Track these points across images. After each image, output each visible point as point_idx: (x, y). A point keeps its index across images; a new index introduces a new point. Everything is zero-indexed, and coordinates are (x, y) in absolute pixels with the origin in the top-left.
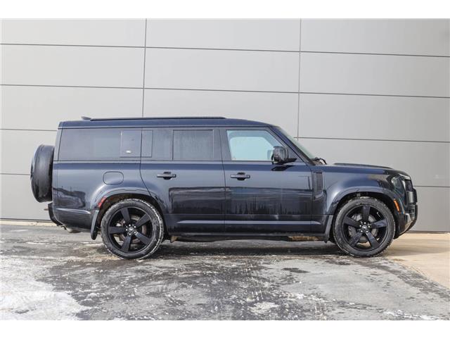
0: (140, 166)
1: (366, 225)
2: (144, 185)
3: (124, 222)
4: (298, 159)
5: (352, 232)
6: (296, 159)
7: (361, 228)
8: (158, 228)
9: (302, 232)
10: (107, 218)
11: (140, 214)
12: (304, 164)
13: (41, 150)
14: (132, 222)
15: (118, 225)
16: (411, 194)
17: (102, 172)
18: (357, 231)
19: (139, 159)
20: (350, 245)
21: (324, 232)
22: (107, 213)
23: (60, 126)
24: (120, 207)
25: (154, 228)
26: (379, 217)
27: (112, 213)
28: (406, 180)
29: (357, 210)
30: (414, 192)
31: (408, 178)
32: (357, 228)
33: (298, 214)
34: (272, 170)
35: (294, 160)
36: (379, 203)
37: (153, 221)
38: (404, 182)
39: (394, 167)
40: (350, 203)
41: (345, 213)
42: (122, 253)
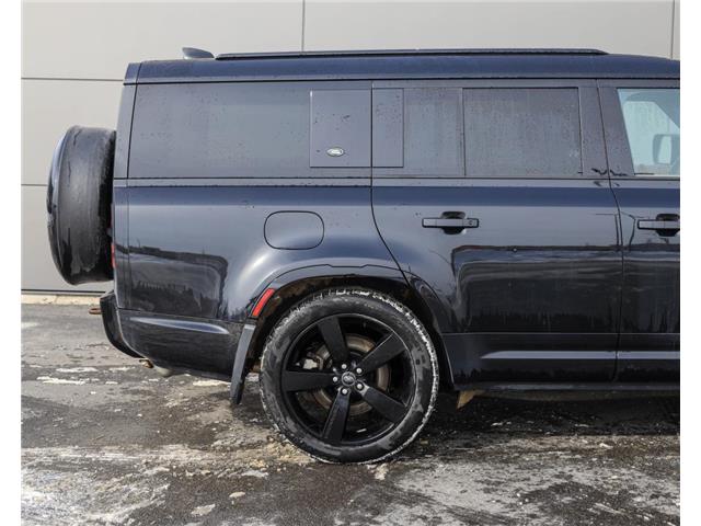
0: (370, 194)
2: (386, 250)
3: (326, 355)
8: (428, 374)
10: (279, 345)
11: (374, 333)
13: (75, 142)
14: (352, 357)
15: (310, 364)
17: (260, 211)
19: (367, 173)
22: (279, 331)
23: (128, 75)
24: (316, 316)
25: (417, 375)
27: (292, 332)
37: (414, 355)
42: (322, 446)
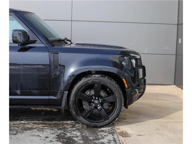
1: (98, 99)
4: (38, 41)
5: (86, 106)
6: (36, 41)
7: (93, 102)
9: (42, 105)
12: (43, 45)
16: (141, 71)
18: (90, 105)
20: (84, 117)
21: (61, 105)
26: (110, 93)
28: (136, 59)
29: (90, 87)
30: (144, 68)
31: (138, 57)
32: (90, 103)
33: (37, 89)
34: (19, 51)
35: (34, 42)
36: (109, 81)
38: (134, 61)
39: (128, 47)
40: (83, 81)
41: (79, 89)
